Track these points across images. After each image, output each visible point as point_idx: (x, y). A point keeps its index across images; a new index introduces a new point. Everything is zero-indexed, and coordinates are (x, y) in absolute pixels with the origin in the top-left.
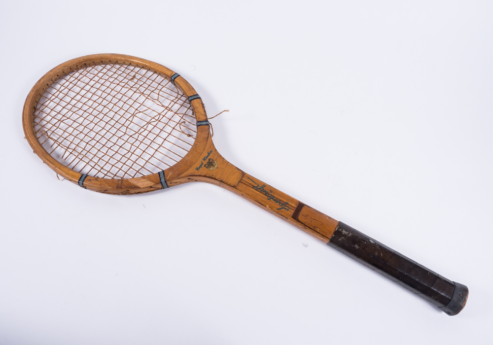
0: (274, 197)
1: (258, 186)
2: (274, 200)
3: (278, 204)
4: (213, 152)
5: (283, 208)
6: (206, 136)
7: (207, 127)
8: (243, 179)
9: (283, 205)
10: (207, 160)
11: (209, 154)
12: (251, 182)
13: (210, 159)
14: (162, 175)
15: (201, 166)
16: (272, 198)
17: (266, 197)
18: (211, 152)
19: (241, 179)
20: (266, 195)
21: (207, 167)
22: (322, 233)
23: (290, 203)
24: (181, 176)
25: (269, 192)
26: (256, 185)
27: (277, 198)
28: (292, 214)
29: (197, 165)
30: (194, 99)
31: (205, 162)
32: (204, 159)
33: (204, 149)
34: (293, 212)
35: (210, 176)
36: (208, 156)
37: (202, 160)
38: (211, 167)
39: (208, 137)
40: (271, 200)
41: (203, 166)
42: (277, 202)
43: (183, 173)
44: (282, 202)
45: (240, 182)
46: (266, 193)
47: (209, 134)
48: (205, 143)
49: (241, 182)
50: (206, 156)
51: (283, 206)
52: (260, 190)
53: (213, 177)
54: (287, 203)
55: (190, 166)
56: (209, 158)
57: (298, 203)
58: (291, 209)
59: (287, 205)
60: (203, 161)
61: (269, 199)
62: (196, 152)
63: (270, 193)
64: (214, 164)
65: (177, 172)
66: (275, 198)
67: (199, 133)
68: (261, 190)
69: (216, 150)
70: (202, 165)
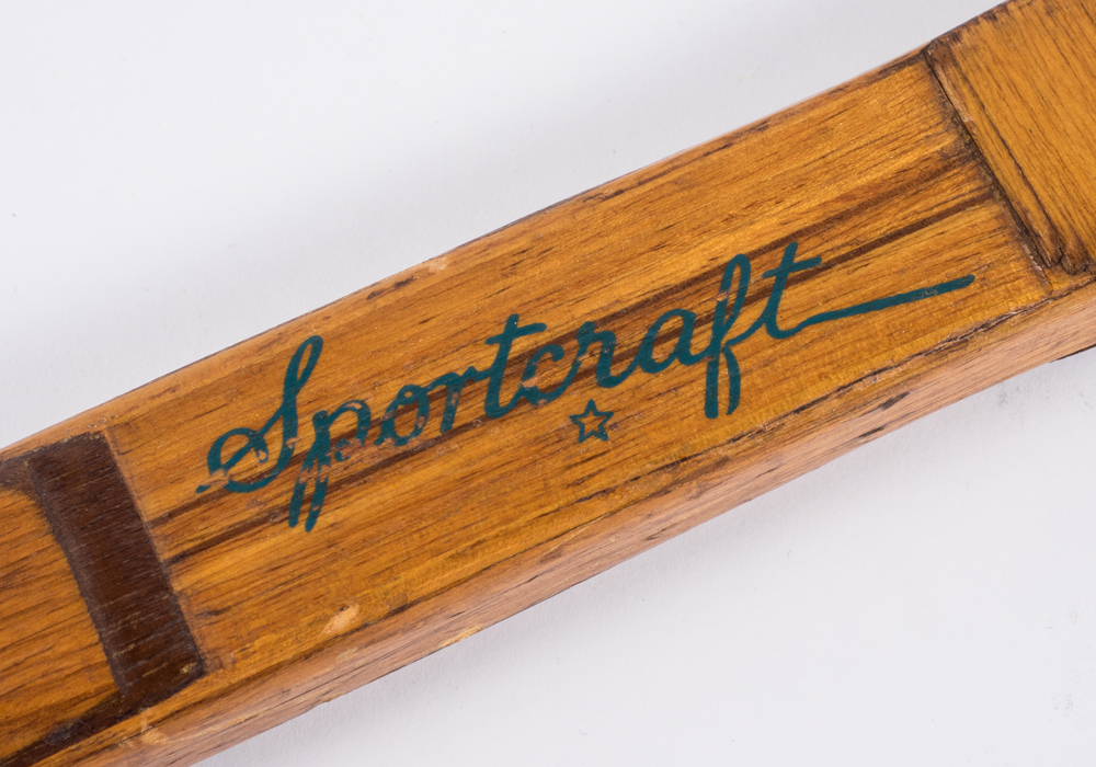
0: (495, 413)
1: (768, 320)
2: (453, 384)
3: (379, 403)
5: (287, 416)
8: (983, 215)
9: (325, 447)
16: (496, 374)
17: (560, 321)
19: (995, 191)
20: (586, 334)
23: (282, 540)
25: (605, 399)
26: (796, 300)
27: (450, 432)
28: (133, 468)
34: (150, 506)
40: (486, 358)
42: (414, 401)
44: (364, 456)
49: (945, 165)
51: (306, 438)
52: (704, 305)
54: (304, 506)
57: (208, 636)
58: (204, 500)
59: (279, 493)
61: (512, 329)
63: (573, 401)
66: (470, 409)
68: (691, 322)
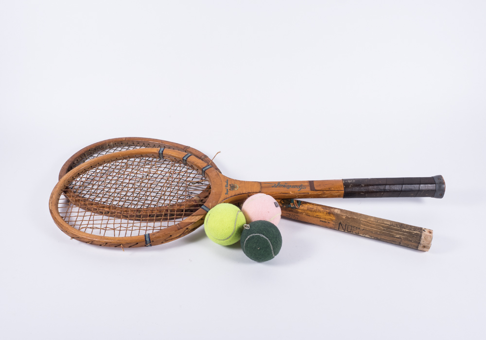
4: (229, 180)
8: (262, 185)
12: (268, 185)
13: (230, 185)
18: (227, 180)
22: (336, 189)
29: (224, 191)
30: (188, 157)
31: (229, 187)
33: (221, 181)
38: (235, 188)
45: (261, 188)
46: (284, 186)
50: (226, 184)
60: (226, 188)
64: (235, 186)
70: (227, 190)
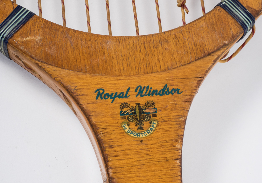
6: (209, 47)
7: (235, 29)
10: (142, 101)
11: (165, 91)
14: (19, 18)
15: (113, 97)
21: (122, 114)
24: (51, 68)
32: (140, 91)
35: (105, 140)
36: (155, 92)
37: (133, 86)
38: (133, 125)
39: (209, 54)
41: (119, 101)
43: (61, 67)
47: (219, 49)
48: (186, 59)
50: (154, 88)
53: (108, 151)
55: (94, 71)
56: (154, 98)
60: (132, 90)
62: (147, 55)
64: (146, 125)
65: (52, 51)
67: (203, 24)
69: (190, 101)
